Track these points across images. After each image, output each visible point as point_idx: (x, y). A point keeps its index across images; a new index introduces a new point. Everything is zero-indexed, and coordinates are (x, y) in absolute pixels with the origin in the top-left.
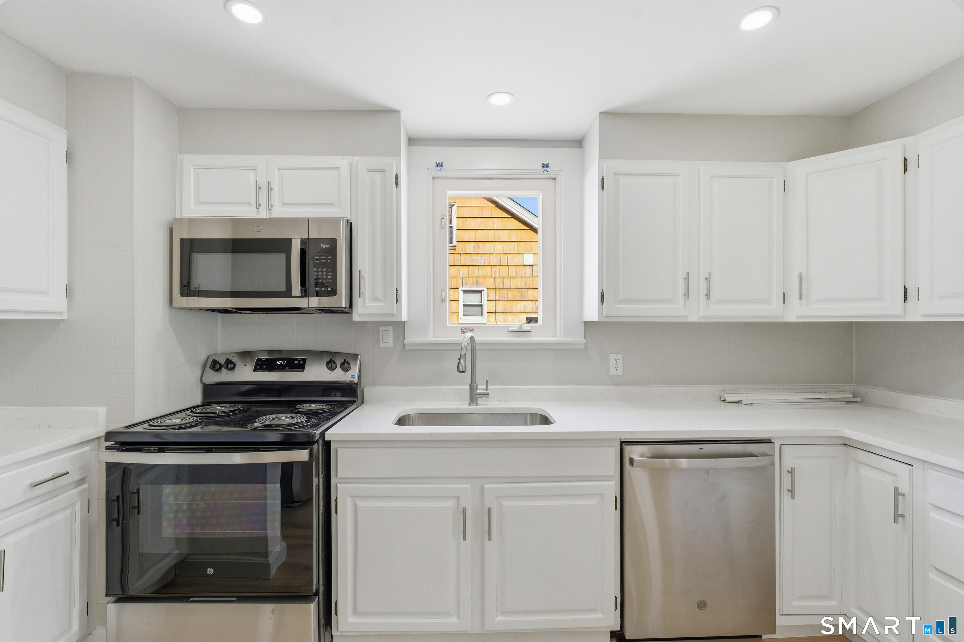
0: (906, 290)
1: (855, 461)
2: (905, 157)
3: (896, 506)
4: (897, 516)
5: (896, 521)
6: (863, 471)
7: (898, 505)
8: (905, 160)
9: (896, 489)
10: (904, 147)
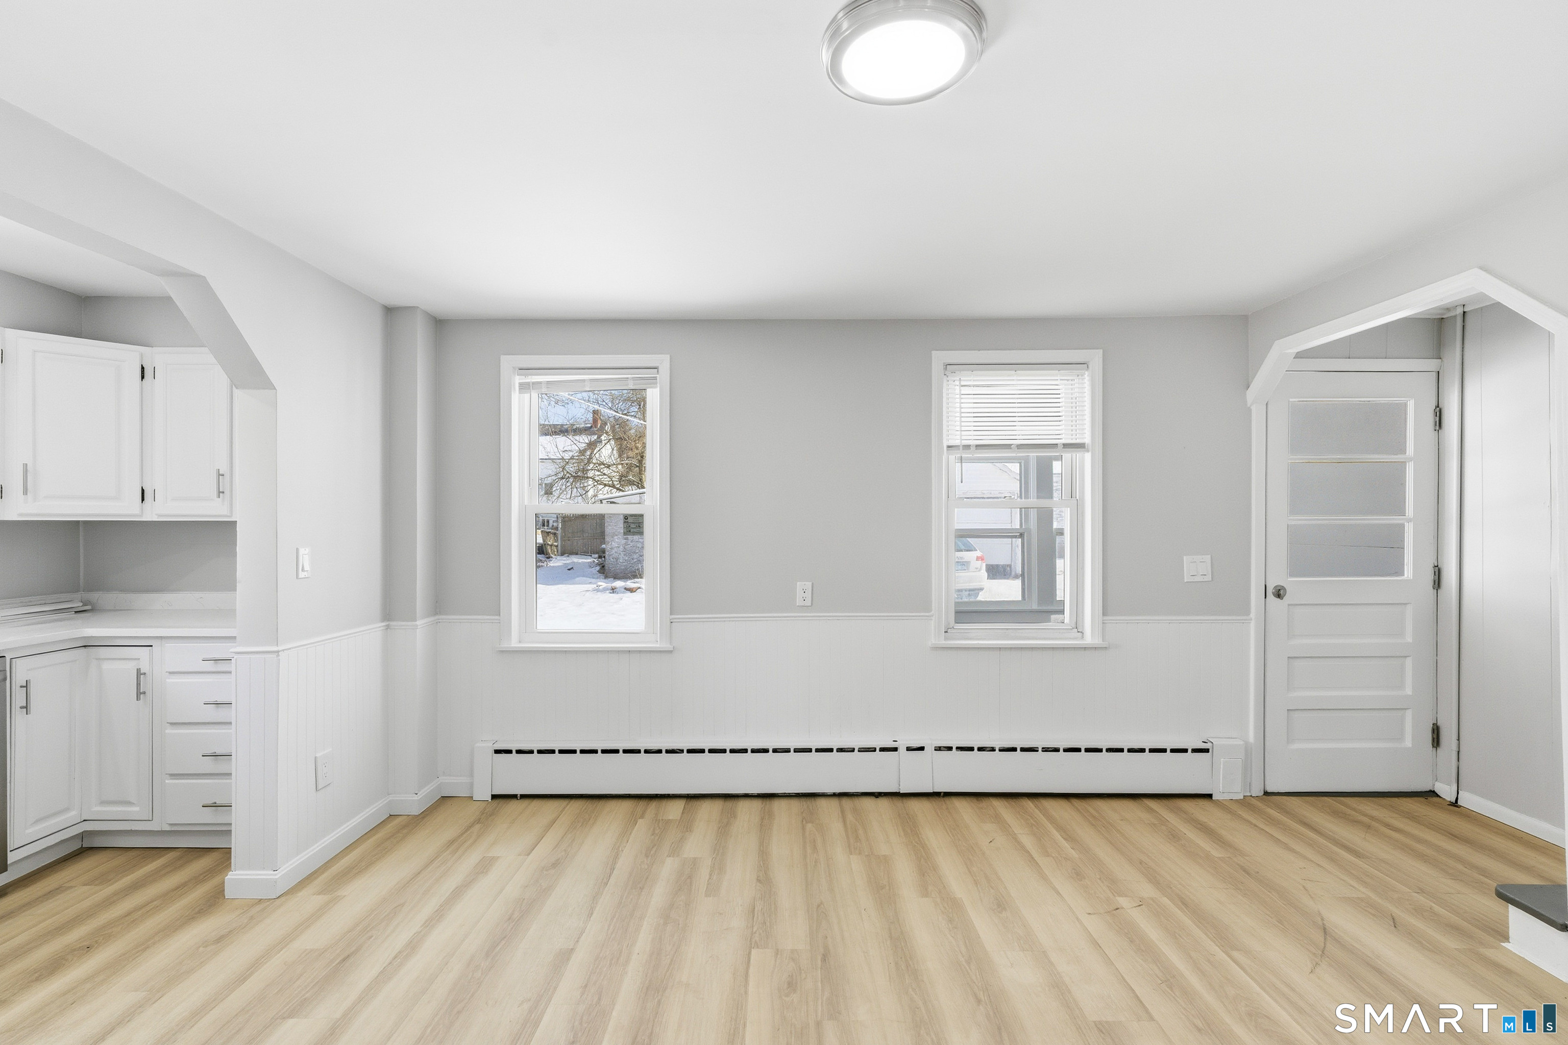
0: (143, 491)
1: (97, 659)
2: (142, 365)
3: (138, 684)
4: (140, 694)
5: (138, 699)
6: (106, 666)
7: (140, 684)
8: (143, 368)
9: (138, 670)
10: (142, 356)
